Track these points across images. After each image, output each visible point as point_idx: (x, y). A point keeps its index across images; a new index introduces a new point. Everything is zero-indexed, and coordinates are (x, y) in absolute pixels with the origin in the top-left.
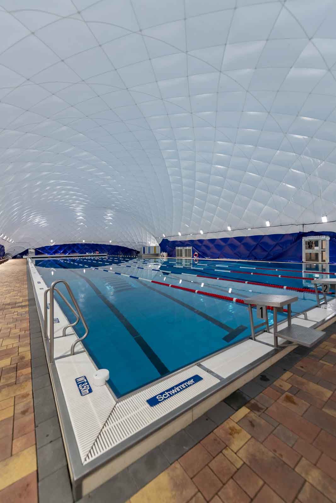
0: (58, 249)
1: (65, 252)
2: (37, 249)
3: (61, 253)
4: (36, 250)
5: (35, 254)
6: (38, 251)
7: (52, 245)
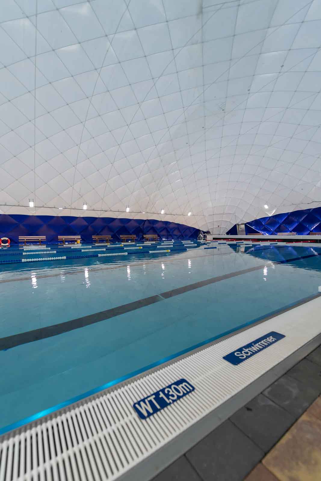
0: (283, 223)
1: (300, 230)
2: (248, 223)
3: (291, 232)
4: (245, 225)
5: (245, 233)
6: (250, 228)
7: (270, 215)
